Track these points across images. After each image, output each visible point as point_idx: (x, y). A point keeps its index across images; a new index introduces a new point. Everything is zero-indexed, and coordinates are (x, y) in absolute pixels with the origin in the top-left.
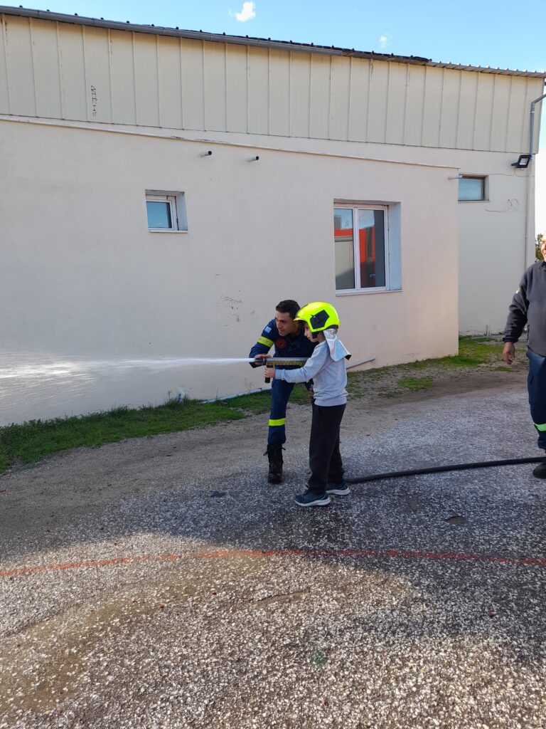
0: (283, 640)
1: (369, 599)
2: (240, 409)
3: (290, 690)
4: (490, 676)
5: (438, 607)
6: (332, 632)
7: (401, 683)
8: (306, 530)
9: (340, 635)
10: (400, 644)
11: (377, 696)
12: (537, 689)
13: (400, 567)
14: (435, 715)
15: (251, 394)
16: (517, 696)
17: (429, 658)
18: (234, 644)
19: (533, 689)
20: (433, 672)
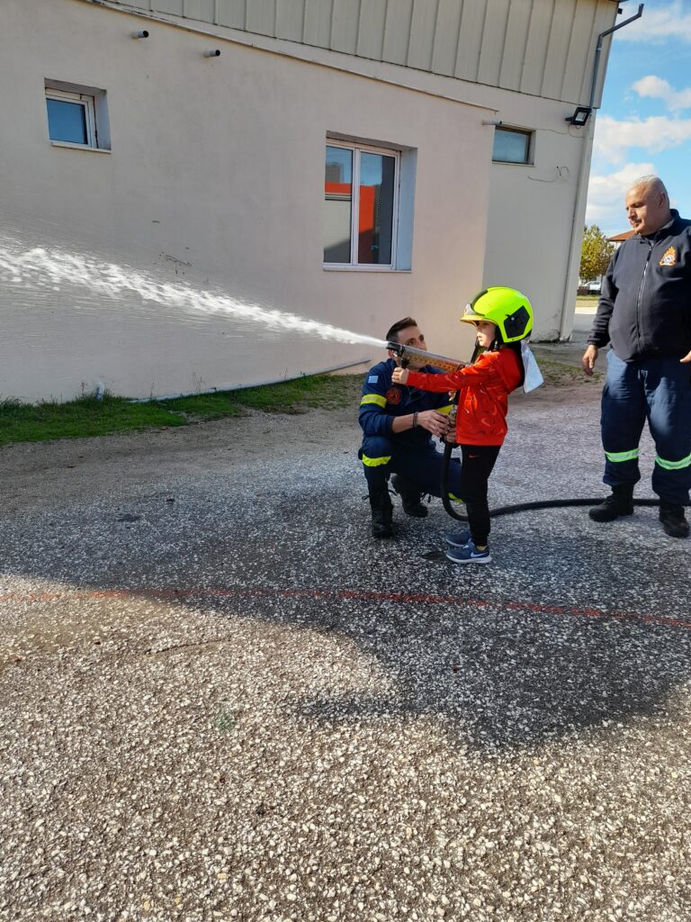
0: (181, 701)
1: (306, 649)
2: (184, 414)
3: (176, 763)
4: (440, 742)
5: (392, 659)
6: (249, 690)
7: (326, 752)
8: (242, 564)
9: (259, 693)
10: (335, 704)
11: (293, 768)
12: (495, 756)
13: (354, 610)
14: (362, 791)
15: (201, 395)
16: (468, 766)
17: (368, 721)
18: (110, 707)
19: (490, 757)
20: (370, 738)
